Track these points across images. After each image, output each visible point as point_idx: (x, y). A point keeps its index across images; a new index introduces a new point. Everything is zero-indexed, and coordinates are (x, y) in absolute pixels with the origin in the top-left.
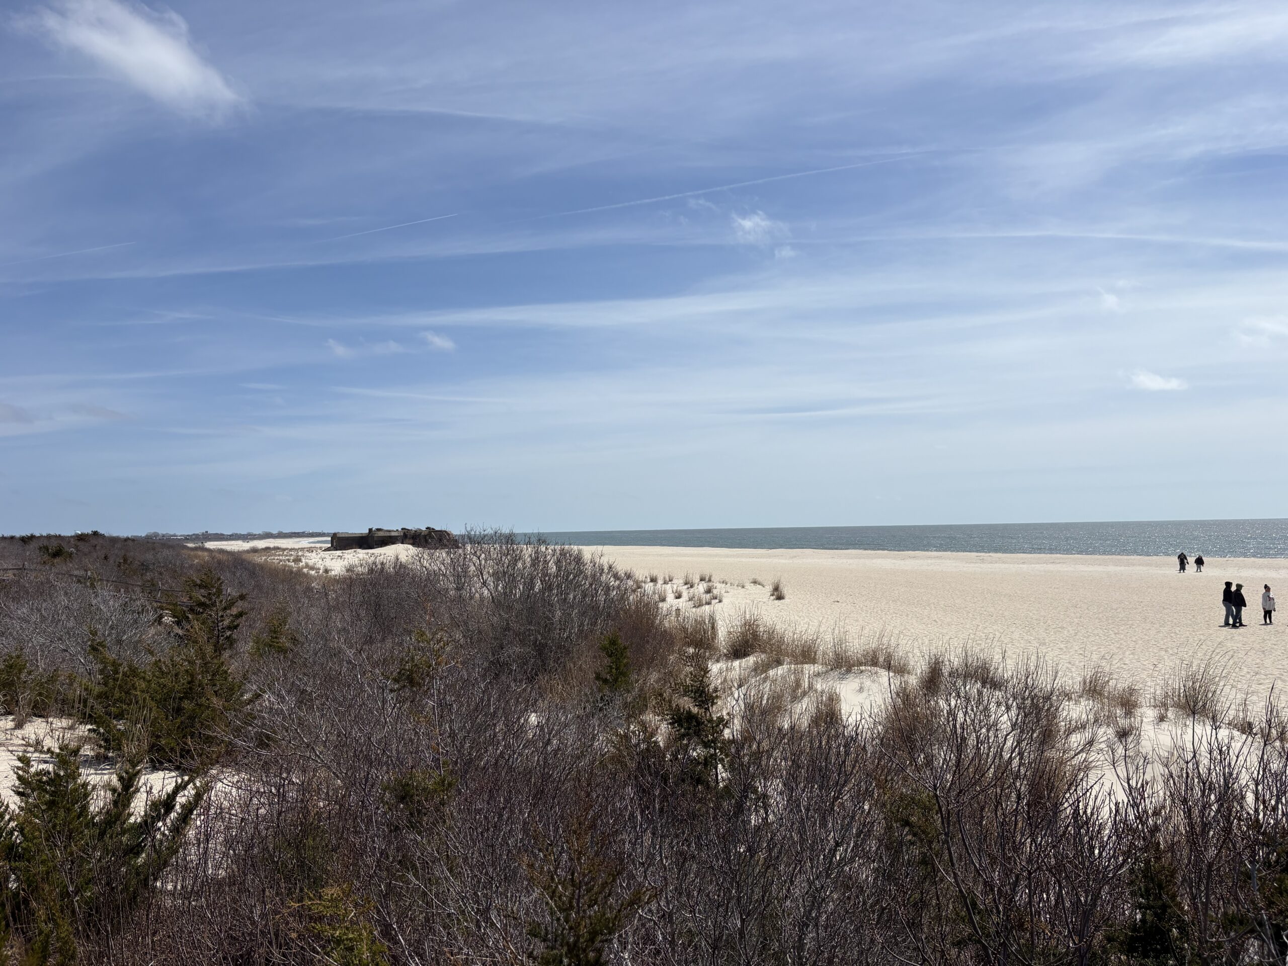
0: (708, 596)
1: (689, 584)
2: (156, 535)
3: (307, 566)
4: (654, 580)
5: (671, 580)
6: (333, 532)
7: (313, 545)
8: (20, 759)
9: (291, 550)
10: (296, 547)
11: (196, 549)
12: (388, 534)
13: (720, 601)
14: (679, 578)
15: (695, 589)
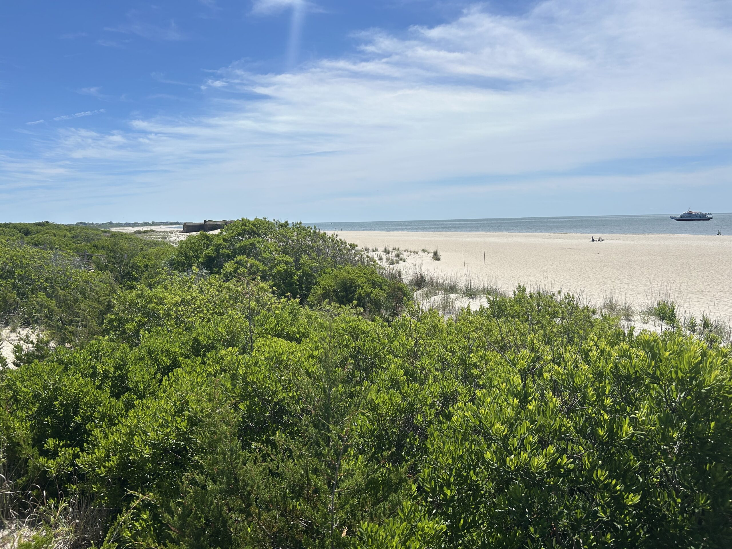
0: (397, 258)
1: (387, 252)
2: (81, 223)
3: (170, 241)
4: (367, 250)
5: (377, 250)
6: (184, 222)
7: (173, 229)
8: (15, 347)
9: (160, 232)
10: (163, 230)
11: (105, 232)
12: (215, 223)
13: (404, 261)
14: (381, 249)
15: (390, 255)
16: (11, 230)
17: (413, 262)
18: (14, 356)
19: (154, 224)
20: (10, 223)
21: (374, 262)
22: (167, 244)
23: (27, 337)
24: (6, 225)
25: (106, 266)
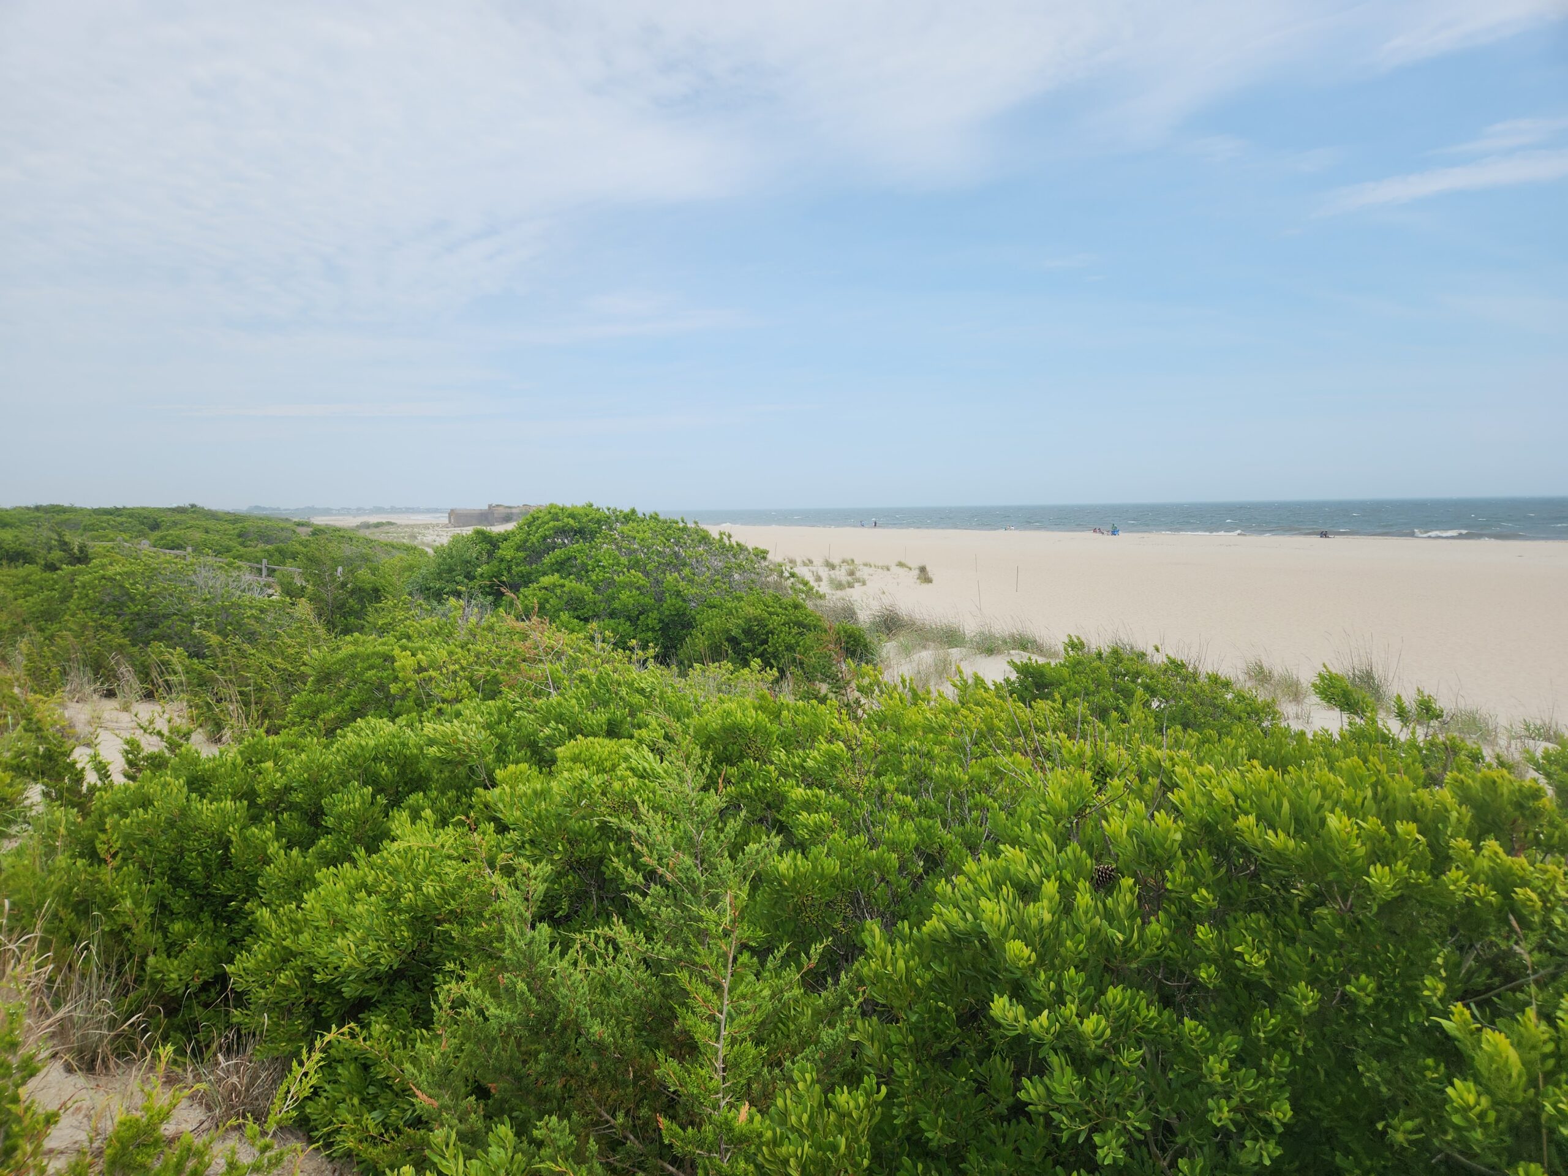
0: (849, 578)
1: (830, 566)
2: (257, 507)
3: (423, 543)
5: (811, 562)
7: (430, 521)
8: (127, 742)
9: (407, 526)
10: (411, 523)
11: (299, 524)
12: (509, 511)
13: (864, 584)
14: (818, 561)
15: (837, 572)
16: (124, 519)
17: (881, 584)
18: (123, 760)
19: (394, 510)
21: (806, 584)
22: (415, 548)
23: (151, 722)
24: (115, 512)
25: (303, 588)
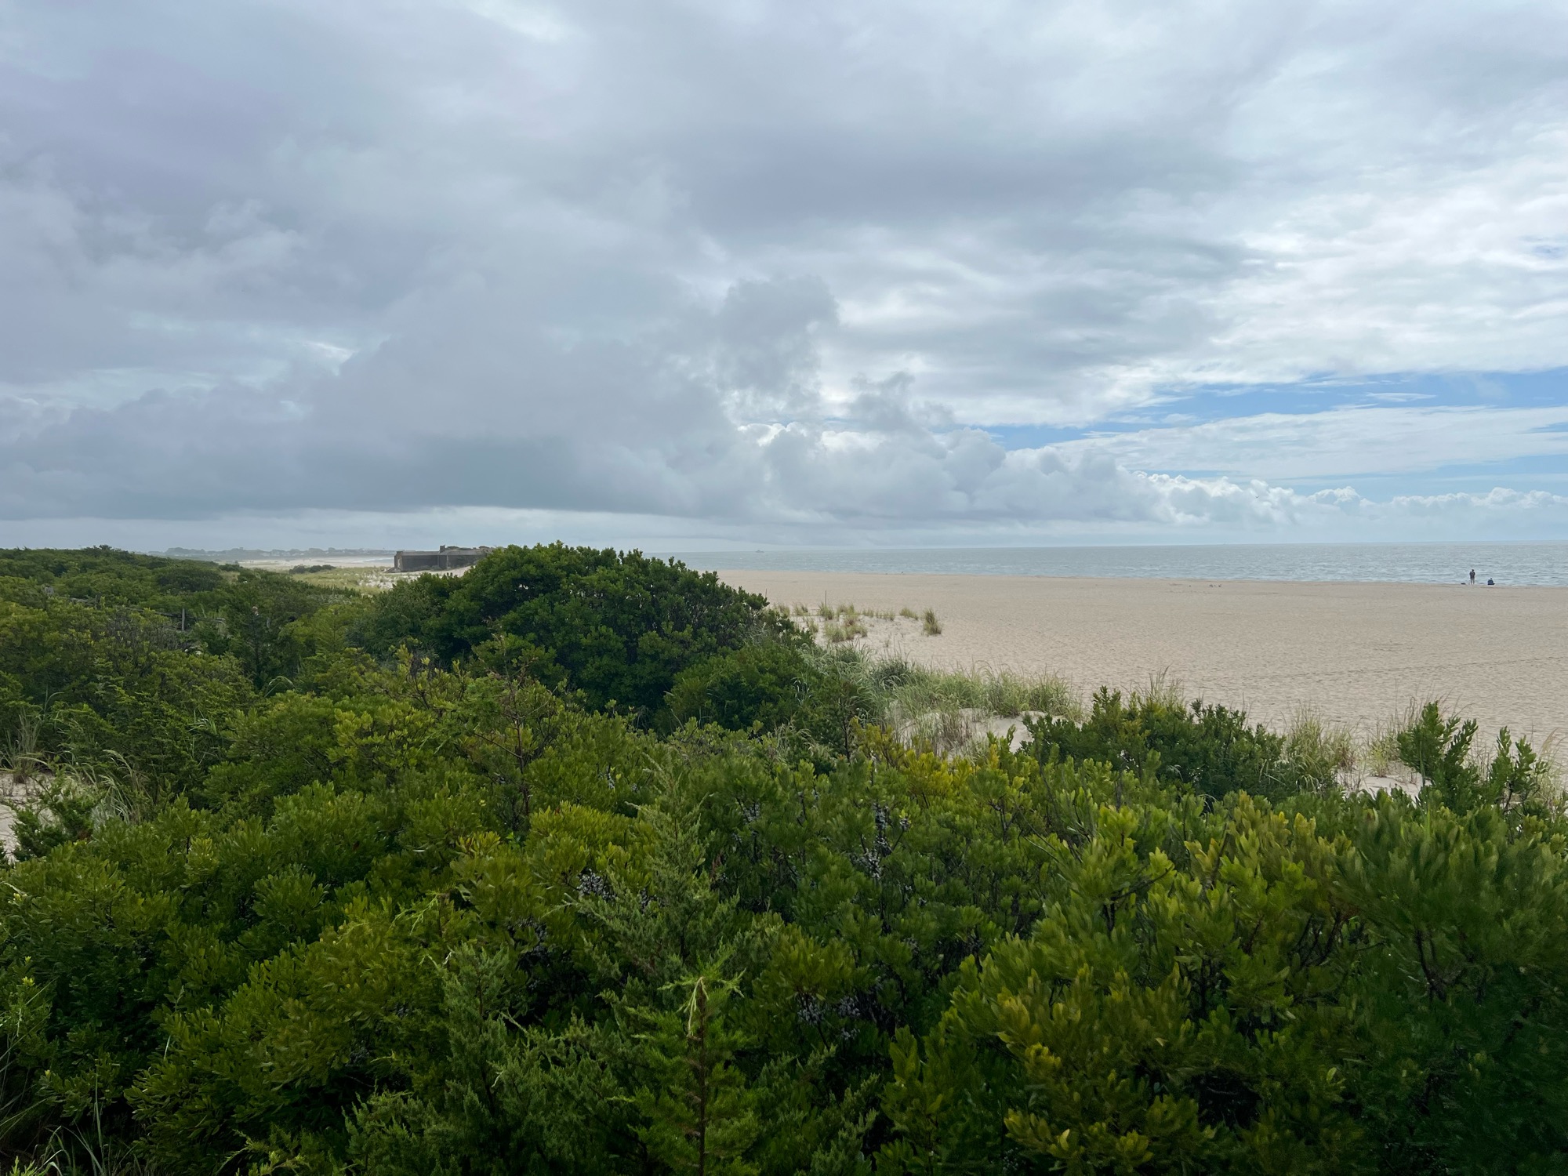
0: (849, 629)
1: (828, 616)
2: (179, 550)
3: (365, 589)
4: (785, 611)
5: (805, 610)
7: (372, 565)
8: (21, 819)
9: (347, 570)
11: (227, 568)
12: (463, 553)
13: (864, 636)
14: (814, 609)
15: (833, 622)
16: (26, 563)
17: (884, 636)
18: (16, 838)
19: (333, 553)
20: (27, 550)
21: (801, 634)
22: (357, 594)
24: (16, 554)
25: (228, 642)
